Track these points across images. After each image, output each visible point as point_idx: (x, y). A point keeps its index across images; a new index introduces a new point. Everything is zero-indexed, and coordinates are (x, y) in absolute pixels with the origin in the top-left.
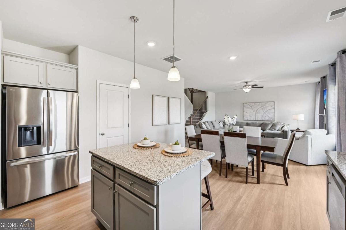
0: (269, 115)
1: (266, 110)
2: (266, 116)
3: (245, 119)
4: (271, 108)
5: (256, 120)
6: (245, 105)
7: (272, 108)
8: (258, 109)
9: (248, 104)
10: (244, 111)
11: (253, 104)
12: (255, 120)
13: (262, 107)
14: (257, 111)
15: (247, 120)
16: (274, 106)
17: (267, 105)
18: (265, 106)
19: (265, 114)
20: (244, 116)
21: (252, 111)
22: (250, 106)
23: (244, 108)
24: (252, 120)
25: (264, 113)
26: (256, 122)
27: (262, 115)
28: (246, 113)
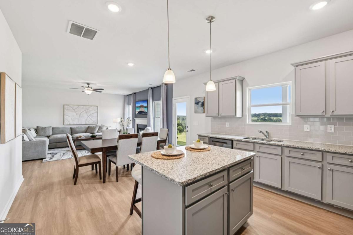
0: (92, 119)
1: (90, 114)
2: (90, 119)
3: (66, 123)
4: (94, 112)
5: (80, 124)
6: (66, 107)
7: (96, 112)
8: (81, 113)
9: (71, 106)
10: (65, 114)
11: (77, 107)
12: (78, 124)
13: (85, 110)
14: (80, 114)
15: (69, 124)
16: (97, 111)
17: (91, 108)
18: (89, 109)
19: (88, 118)
20: (65, 120)
21: (75, 114)
22: (72, 109)
23: (65, 110)
24: (75, 124)
25: (88, 116)
26: (80, 126)
27: (86, 118)
28: (67, 116)
